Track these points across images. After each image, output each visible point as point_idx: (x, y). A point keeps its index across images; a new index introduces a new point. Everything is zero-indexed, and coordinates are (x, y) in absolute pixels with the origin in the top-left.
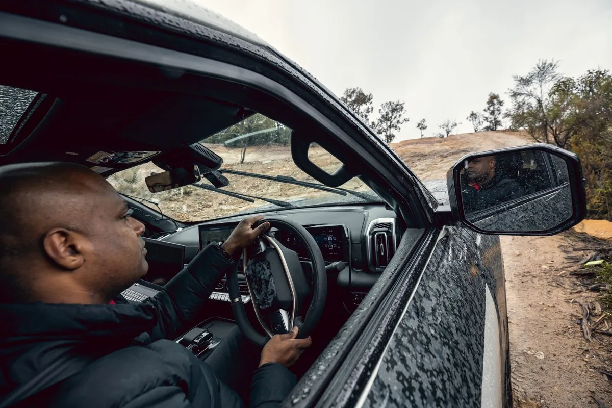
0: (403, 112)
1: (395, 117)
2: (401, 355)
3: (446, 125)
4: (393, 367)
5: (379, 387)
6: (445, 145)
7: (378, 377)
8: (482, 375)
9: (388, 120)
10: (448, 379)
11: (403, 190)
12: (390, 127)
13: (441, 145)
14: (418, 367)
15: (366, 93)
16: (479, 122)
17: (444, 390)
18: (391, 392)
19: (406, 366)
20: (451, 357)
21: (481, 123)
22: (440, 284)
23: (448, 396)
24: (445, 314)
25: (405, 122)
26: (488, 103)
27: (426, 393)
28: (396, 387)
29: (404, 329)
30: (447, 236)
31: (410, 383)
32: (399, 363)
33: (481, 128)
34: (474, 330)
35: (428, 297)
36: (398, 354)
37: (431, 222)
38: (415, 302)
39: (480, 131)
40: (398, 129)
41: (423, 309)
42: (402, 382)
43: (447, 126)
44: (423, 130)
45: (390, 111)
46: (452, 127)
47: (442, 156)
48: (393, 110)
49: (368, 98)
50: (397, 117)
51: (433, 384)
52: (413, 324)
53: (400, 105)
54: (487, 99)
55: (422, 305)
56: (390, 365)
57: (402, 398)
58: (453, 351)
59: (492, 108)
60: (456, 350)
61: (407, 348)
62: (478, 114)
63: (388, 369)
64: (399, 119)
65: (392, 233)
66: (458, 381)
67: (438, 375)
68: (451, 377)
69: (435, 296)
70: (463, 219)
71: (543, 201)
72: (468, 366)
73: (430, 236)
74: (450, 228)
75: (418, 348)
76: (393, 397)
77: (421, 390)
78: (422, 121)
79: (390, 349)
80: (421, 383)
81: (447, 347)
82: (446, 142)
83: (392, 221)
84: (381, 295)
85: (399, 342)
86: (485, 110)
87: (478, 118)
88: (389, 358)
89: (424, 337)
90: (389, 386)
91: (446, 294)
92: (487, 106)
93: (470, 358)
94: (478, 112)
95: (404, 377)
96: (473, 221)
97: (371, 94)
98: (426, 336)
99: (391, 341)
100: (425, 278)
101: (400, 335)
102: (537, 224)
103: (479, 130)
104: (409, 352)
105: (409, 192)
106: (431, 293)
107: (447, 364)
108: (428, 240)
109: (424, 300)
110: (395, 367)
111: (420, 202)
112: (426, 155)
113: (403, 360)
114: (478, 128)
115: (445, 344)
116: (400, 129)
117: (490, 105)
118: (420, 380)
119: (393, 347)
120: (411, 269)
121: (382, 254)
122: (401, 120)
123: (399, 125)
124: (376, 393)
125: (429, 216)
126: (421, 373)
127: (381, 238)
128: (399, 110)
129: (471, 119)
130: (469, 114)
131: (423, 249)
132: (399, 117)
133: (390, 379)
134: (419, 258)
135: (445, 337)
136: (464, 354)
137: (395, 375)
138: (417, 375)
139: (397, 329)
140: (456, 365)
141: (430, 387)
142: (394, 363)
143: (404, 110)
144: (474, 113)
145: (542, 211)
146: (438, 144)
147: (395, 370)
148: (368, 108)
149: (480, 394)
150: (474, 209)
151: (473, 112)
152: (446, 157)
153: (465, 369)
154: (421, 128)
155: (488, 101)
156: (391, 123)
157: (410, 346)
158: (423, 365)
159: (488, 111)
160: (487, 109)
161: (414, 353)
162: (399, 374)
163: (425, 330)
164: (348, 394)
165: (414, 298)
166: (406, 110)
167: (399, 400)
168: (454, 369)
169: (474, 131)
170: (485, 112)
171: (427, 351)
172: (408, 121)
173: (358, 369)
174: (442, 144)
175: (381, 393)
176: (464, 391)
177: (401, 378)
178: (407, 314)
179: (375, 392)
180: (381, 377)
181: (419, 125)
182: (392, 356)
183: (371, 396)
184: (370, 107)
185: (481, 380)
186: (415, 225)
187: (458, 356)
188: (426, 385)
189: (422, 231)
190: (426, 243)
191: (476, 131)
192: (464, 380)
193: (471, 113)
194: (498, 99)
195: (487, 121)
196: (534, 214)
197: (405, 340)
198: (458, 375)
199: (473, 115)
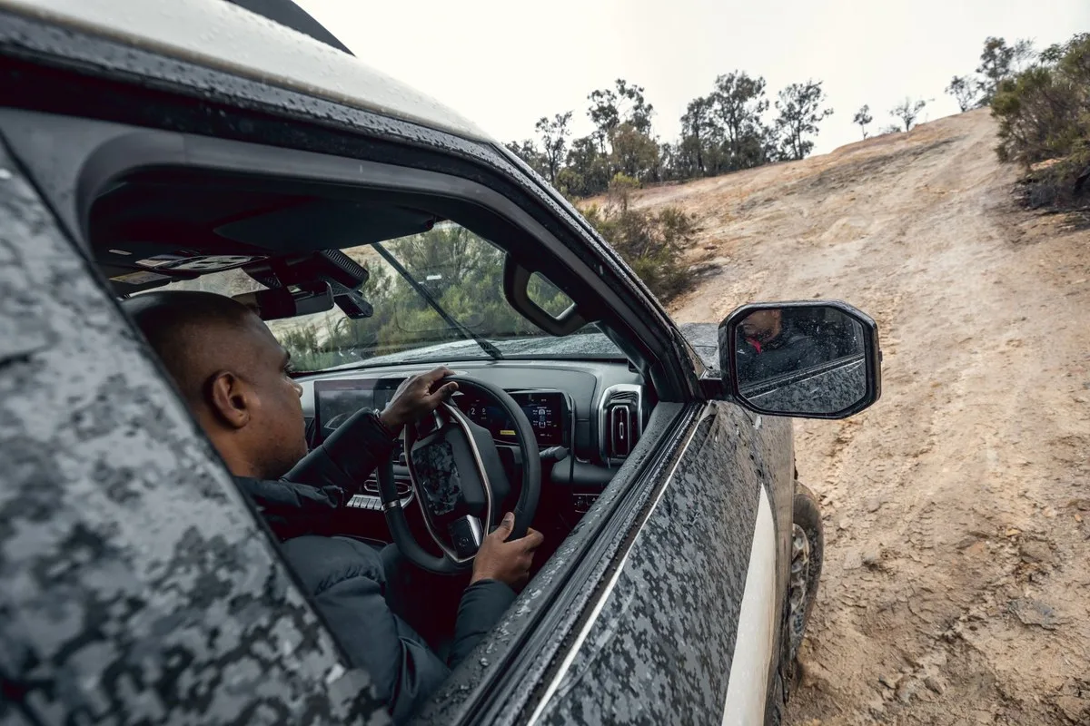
0: (820, 98)
1: (807, 111)
2: (649, 554)
3: (904, 108)
4: (639, 565)
5: (625, 583)
6: (913, 140)
7: (623, 572)
8: (743, 593)
9: (794, 119)
10: (701, 586)
11: (657, 346)
12: (798, 130)
13: (908, 142)
14: (668, 569)
15: (753, 77)
16: (969, 94)
17: (695, 596)
18: (637, 589)
19: (654, 566)
20: (706, 564)
21: (973, 94)
22: (699, 478)
23: (700, 605)
24: (702, 514)
25: (825, 116)
26: (984, 57)
27: (675, 596)
28: (643, 585)
29: (654, 527)
30: (712, 416)
31: (657, 584)
32: (647, 562)
33: (972, 103)
34: (738, 539)
35: (683, 492)
36: (646, 553)
37: (692, 393)
38: (667, 497)
39: (972, 109)
40: (815, 132)
41: (676, 506)
42: (649, 581)
43: (905, 110)
44: (865, 125)
45: (796, 101)
46: (916, 109)
47: (914, 154)
48: (803, 98)
49: (757, 85)
50: (811, 110)
51: (683, 588)
52: (664, 522)
53: (814, 86)
54: (981, 49)
55: (675, 501)
56: (636, 562)
57: (648, 596)
58: (709, 558)
59: (991, 65)
60: (713, 558)
61: (656, 548)
62: (966, 80)
63: (634, 566)
64: (814, 113)
65: (637, 407)
66: (712, 591)
67: (690, 580)
68: (706, 586)
69: (692, 492)
70: (736, 393)
71: (844, 373)
72: (726, 577)
73: (690, 414)
74: (718, 404)
75: (668, 549)
76: (640, 594)
77: (670, 592)
78: (862, 110)
79: (637, 546)
80: (670, 586)
81: (702, 552)
82: (913, 137)
83: (638, 389)
84: (625, 486)
85: (646, 540)
86: (978, 71)
87: (966, 86)
88: (635, 556)
89: (675, 538)
90: (635, 583)
91: (705, 491)
92: (983, 62)
93: (730, 570)
94: (966, 76)
95: (651, 576)
96: (748, 395)
97: (761, 78)
98: (678, 538)
99: (638, 538)
100: (680, 470)
101: (647, 533)
102: (832, 403)
103: (969, 108)
104: (658, 552)
105: (665, 349)
106: (686, 488)
107: (700, 570)
108: (687, 419)
109: (678, 495)
110: (642, 565)
111: (679, 364)
112: (891, 157)
113: (651, 560)
114: (968, 103)
115: (699, 548)
116: (817, 130)
117: (988, 59)
118: (669, 582)
119: (640, 544)
120: (663, 457)
121: (622, 437)
122: (818, 113)
123: (815, 124)
124: (622, 588)
125: (690, 385)
126: (669, 575)
127: (620, 414)
128: (812, 97)
129: (953, 90)
130: (949, 84)
131: (680, 431)
132: (814, 109)
133: (637, 576)
134: (674, 443)
135: (700, 541)
136: (723, 563)
137: (642, 574)
138: (665, 577)
139: (644, 526)
140: (711, 573)
141: (680, 591)
142: (640, 561)
143: (822, 94)
144: (959, 78)
145: (840, 386)
146: (901, 142)
147: (642, 568)
148: (761, 103)
149: (739, 612)
150: (750, 380)
151: (956, 77)
152: (921, 153)
153: (722, 580)
154: (861, 123)
155: (983, 53)
156: (800, 122)
157: (659, 546)
158: (673, 567)
159: (985, 71)
160: (981, 68)
161: (663, 554)
162: (646, 573)
163: (678, 530)
164: (593, 584)
165: (665, 493)
166: (825, 95)
167: (645, 597)
168: (709, 577)
169: (959, 111)
170: (979, 74)
171: (679, 553)
172: (832, 113)
173: (602, 562)
174: (908, 140)
175: (627, 588)
176: (719, 603)
177: (648, 577)
178: (657, 510)
179: (620, 587)
180: (626, 573)
181: (857, 118)
182: (638, 554)
183: (616, 590)
184: (764, 101)
185: (741, 598)
186: (671, 397)
187: (715, 564)
188: (675, 587)
189: (681, 406)
190: (684, 424)
191: (963, 110)
192: (720, 591)
193: (953, 80)
194: (1003, 46)
195: (984, 90)
196: (830, 389)
197: (653, 538)
198: (713, 586)
199: (957, 83)
